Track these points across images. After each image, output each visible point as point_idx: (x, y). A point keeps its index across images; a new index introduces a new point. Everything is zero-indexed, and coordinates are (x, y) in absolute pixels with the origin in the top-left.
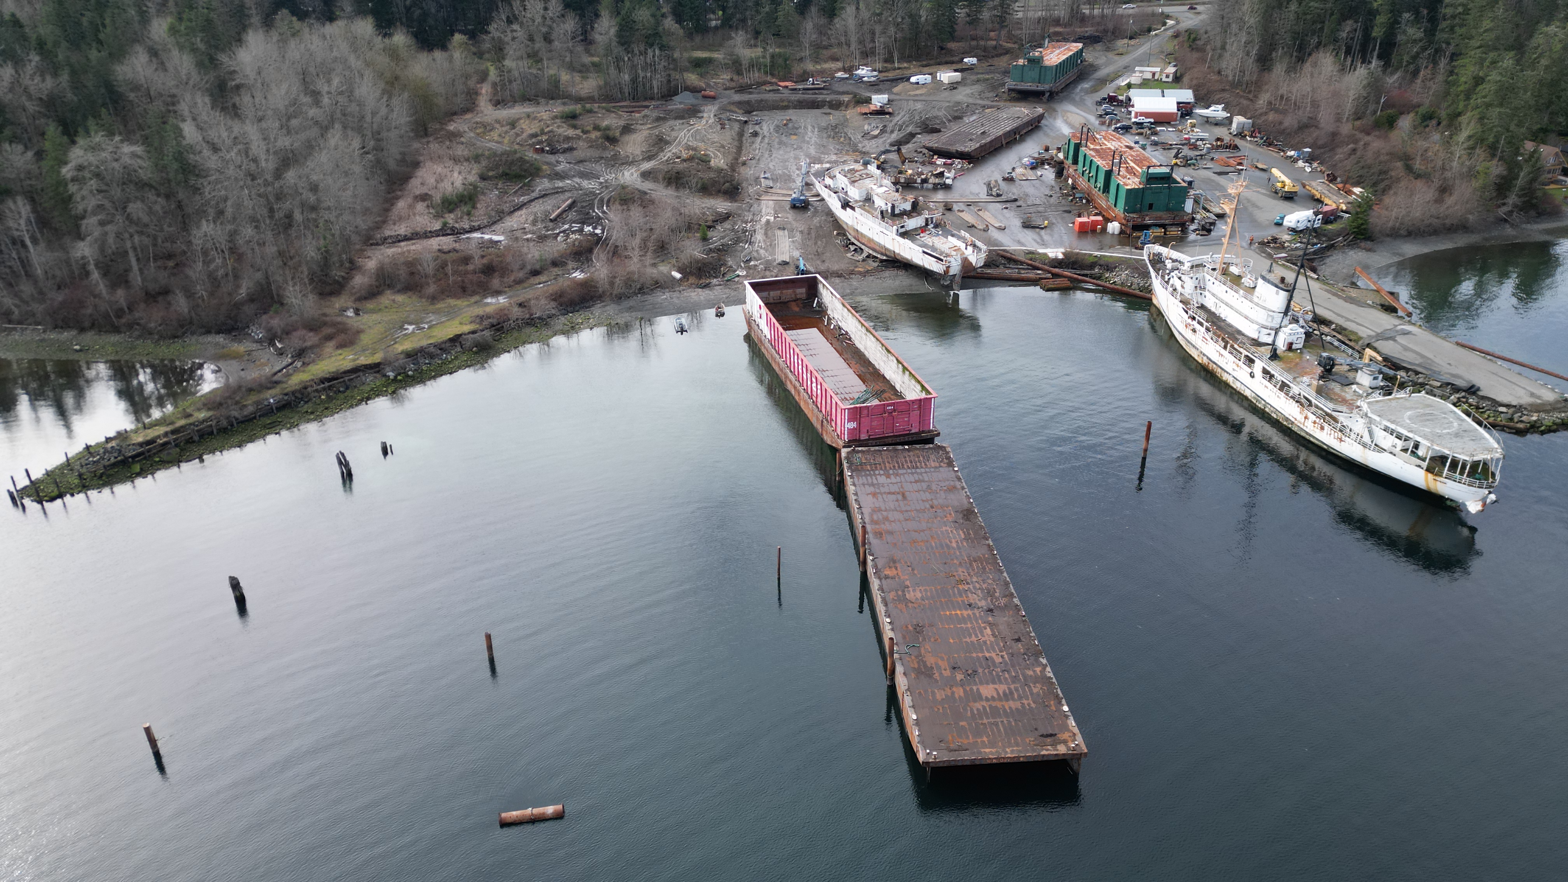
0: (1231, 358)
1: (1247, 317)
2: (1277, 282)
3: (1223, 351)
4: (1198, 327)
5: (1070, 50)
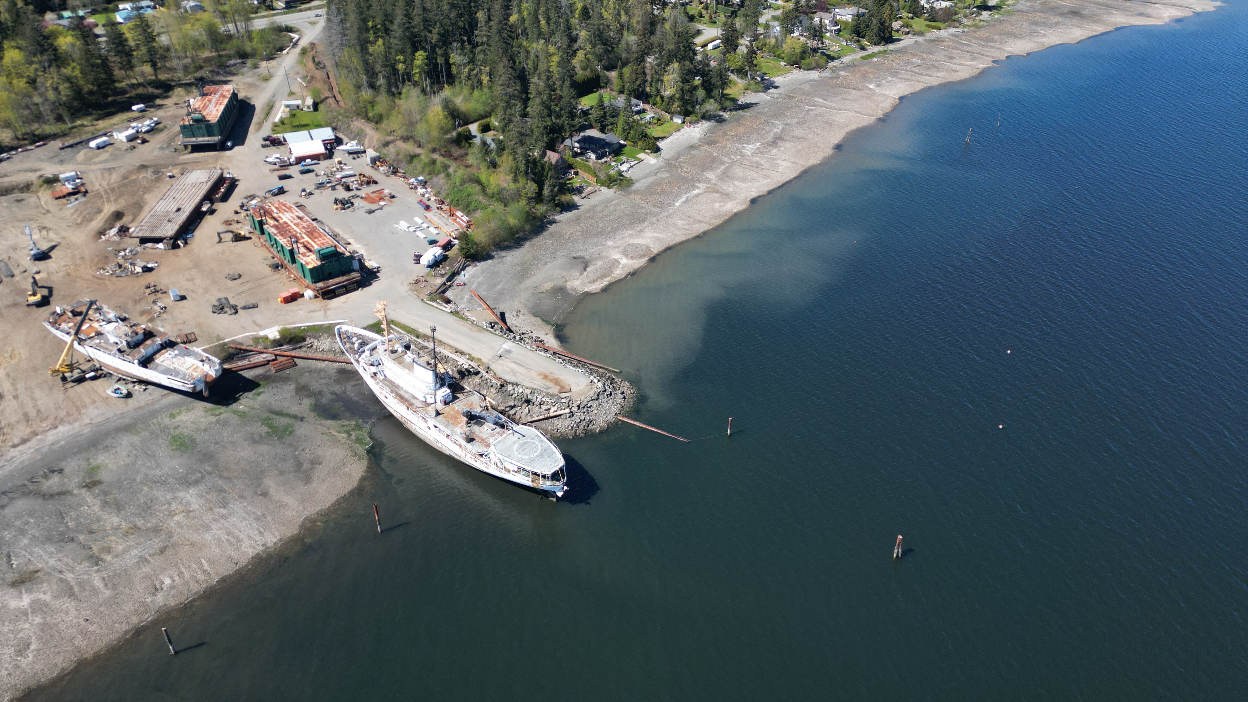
0: (414, 416)
1: (415, 387)
3: (407, 412)
5: (224, 97)
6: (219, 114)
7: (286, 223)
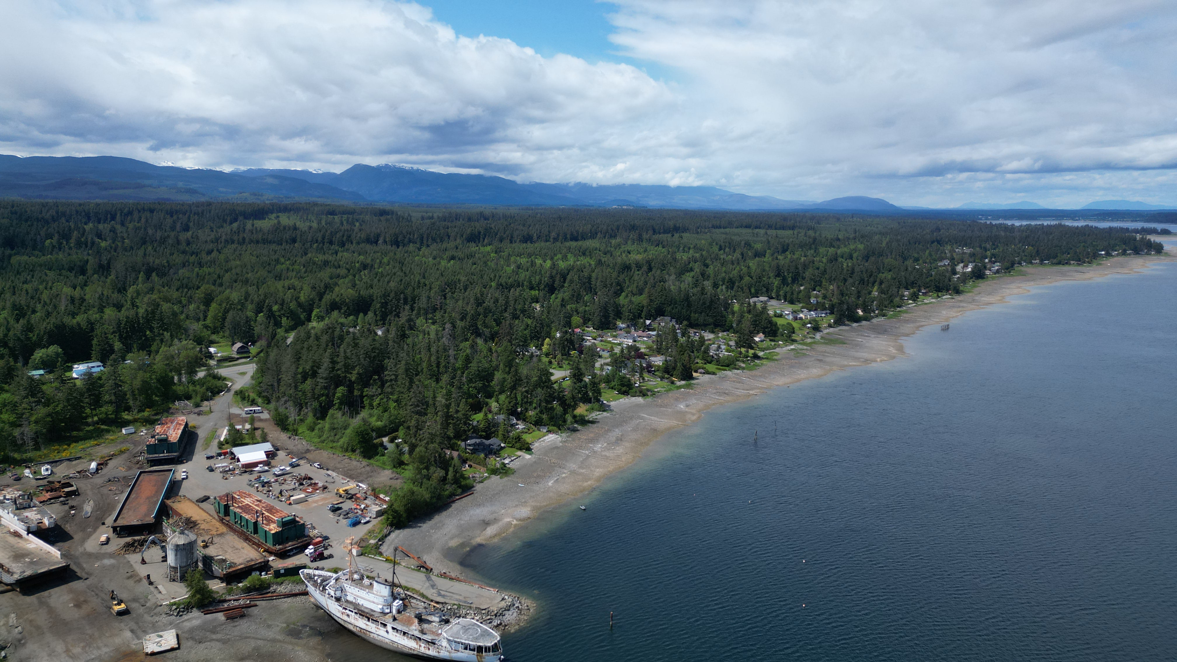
0: (373, 626)
1: (374, 603)
2: (384, 582)
3: (368, 623)
4: (350, 613)
5: (180, 424)
6: (179, 436)
7: (248, 504)
